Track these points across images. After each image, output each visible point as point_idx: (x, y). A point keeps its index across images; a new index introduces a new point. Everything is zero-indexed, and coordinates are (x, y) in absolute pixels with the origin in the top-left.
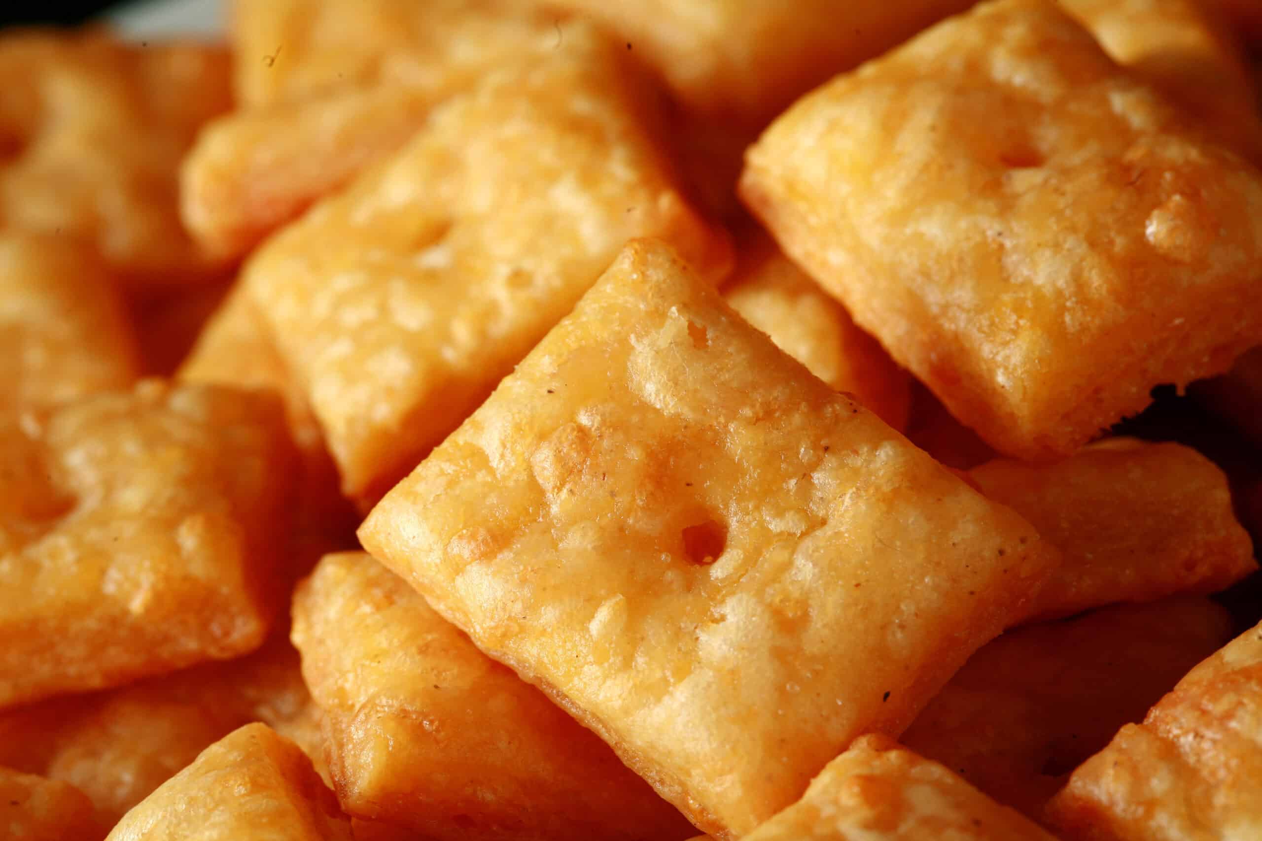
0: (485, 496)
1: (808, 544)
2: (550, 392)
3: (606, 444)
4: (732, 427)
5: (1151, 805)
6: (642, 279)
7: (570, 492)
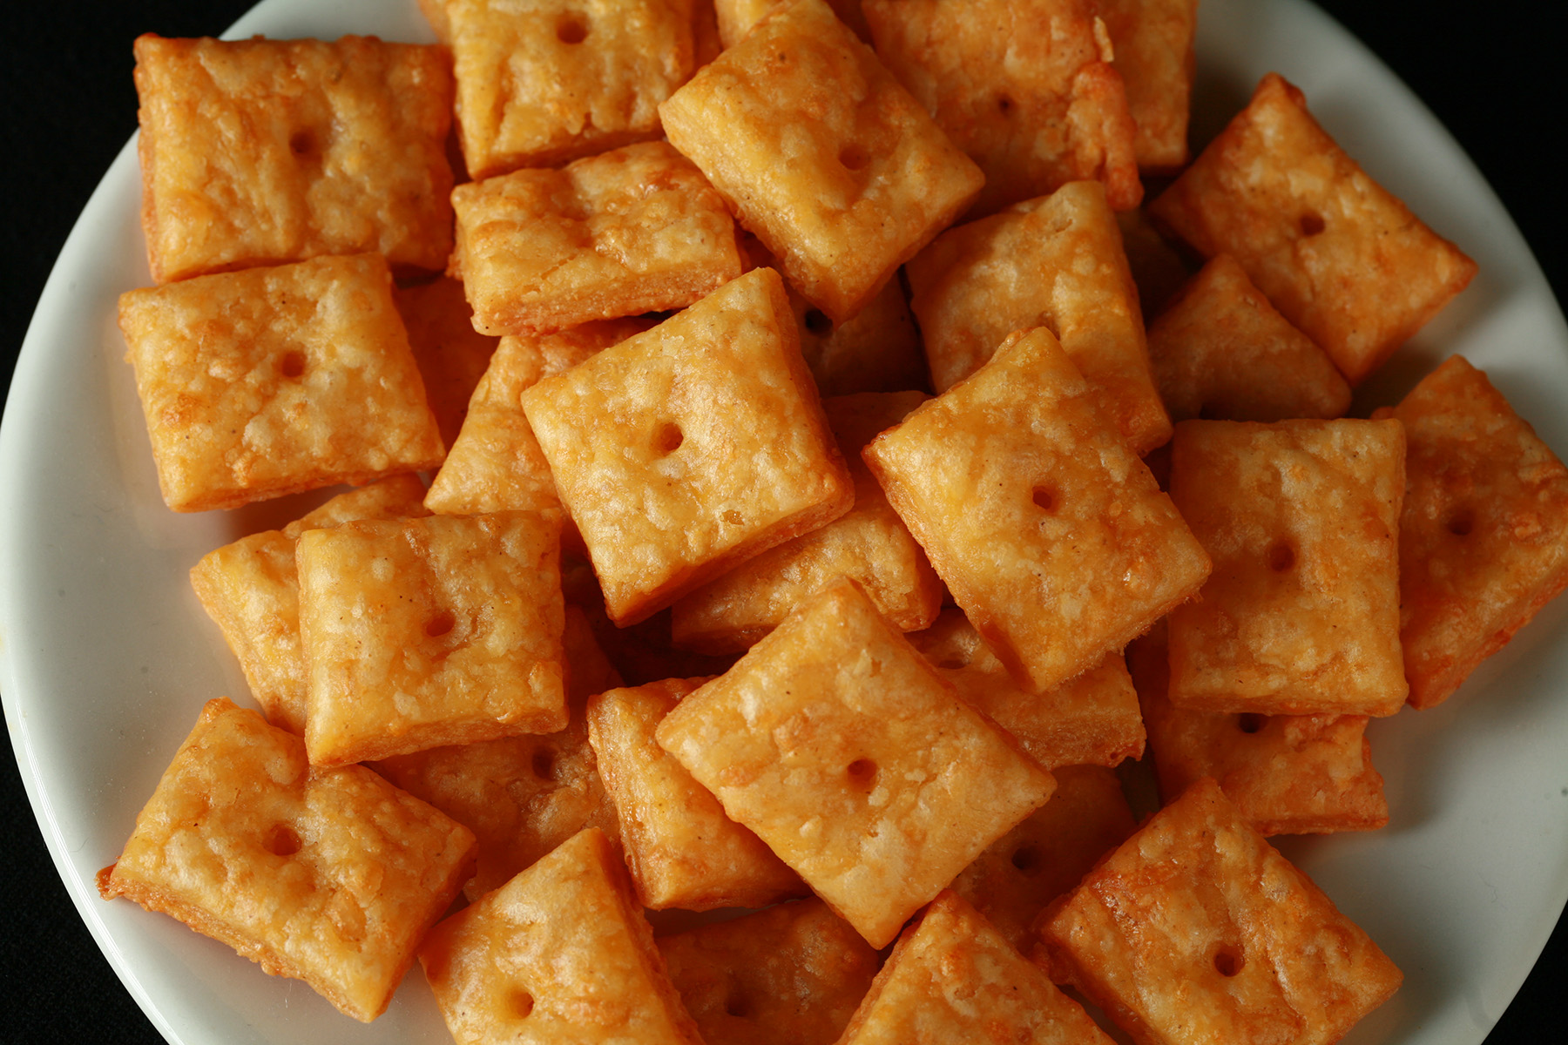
0: (743, 746)
1: (925, 792)
2: (788, 693)
3: (819, 731)
4: (890, 722)
5: (1100, 957)
6: (846, 625)
7: (796, 754)
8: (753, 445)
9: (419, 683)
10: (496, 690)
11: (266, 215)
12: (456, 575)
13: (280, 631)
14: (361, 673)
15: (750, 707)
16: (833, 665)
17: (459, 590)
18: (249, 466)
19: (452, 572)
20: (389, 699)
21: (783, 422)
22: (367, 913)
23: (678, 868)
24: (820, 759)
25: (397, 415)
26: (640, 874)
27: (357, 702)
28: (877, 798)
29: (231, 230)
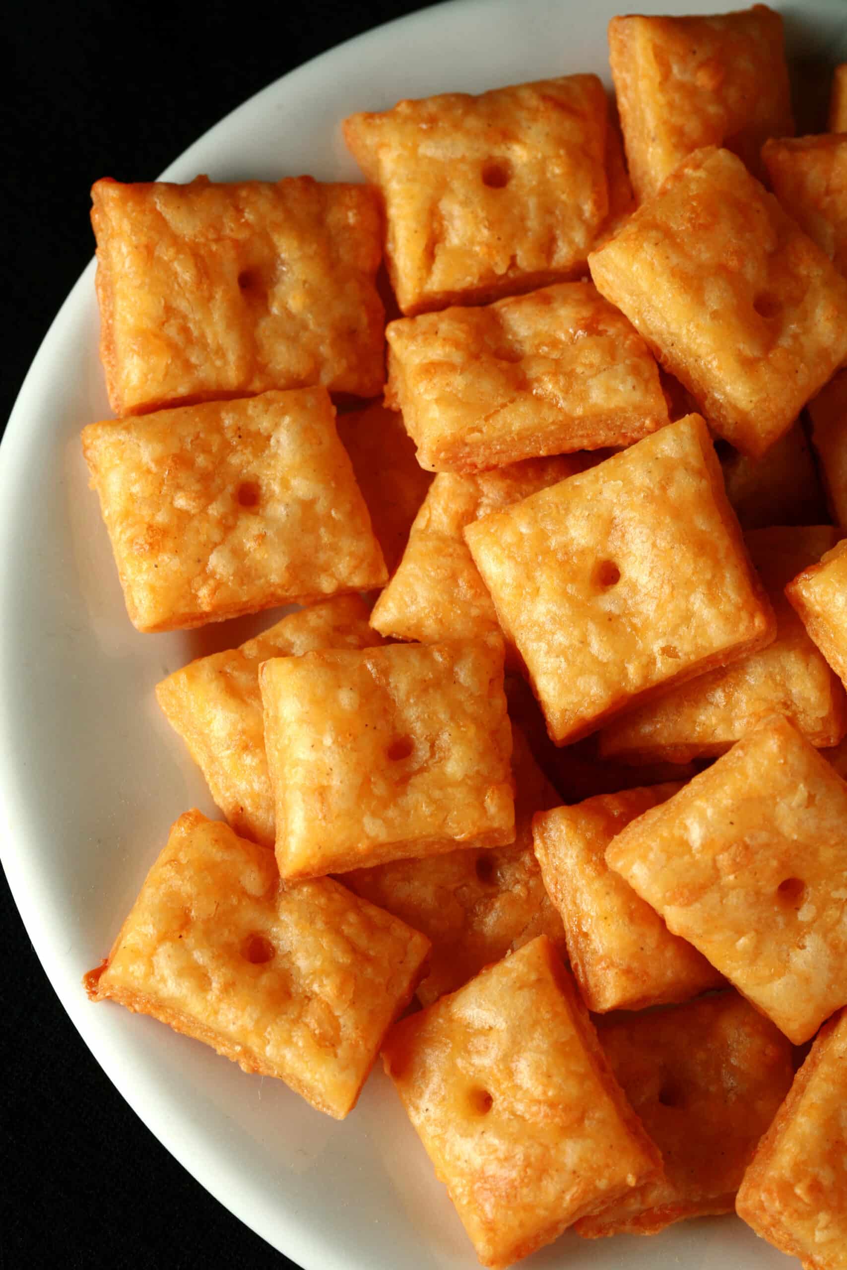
0: (688, 870)
2: (732, 823)
6: (786, 762)
7: (736, 877)
8: (690, 586)
9: (386, 807)
10: (455, 813)
11: (220, 352)
12: (416, 704)
13: (246, 748)
14: (334, 799)
15: (696, 834)
16: (773, 797)
17: (418, 718)
18: (214, 592)
19: (412, 701)
20: (359, 821)
21: (717, 564)
22: (341, 1021)
23: (624, 978)
24: (758, 881)
25: (348, 544)
26: (587, 981)
27: (330, 825)
28: (805, 914)
29: (188, 367)
